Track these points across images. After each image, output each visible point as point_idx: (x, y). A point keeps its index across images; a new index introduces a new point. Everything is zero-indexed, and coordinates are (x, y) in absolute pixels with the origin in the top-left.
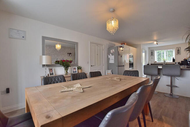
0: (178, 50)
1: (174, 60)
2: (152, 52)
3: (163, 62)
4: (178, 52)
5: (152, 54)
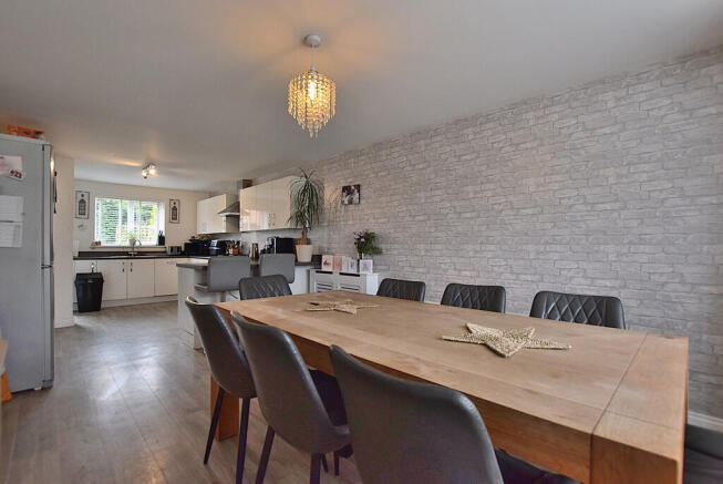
0: (175, 209)
1: (162, 240)
2: (82, 201)
3: (127, 244)
4: (174, 214)
5: (83, 208)
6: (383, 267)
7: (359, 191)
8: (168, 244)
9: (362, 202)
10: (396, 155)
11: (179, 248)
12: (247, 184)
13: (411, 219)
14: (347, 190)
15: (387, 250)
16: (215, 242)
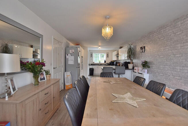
0: (108, 54)
1: (105, 62)
3: (99, 62)
4: (108, 56)
5: (91, 55)
6: (150, 72)
7: (144, 48)
8: (106, 62)
9: (145, 51)
10: (154, 36)
11: (108, 63)
12: (121, 48)
13: (158, 57)
14: (141, 48)
15: (152, 67)
16: (115, 62)
